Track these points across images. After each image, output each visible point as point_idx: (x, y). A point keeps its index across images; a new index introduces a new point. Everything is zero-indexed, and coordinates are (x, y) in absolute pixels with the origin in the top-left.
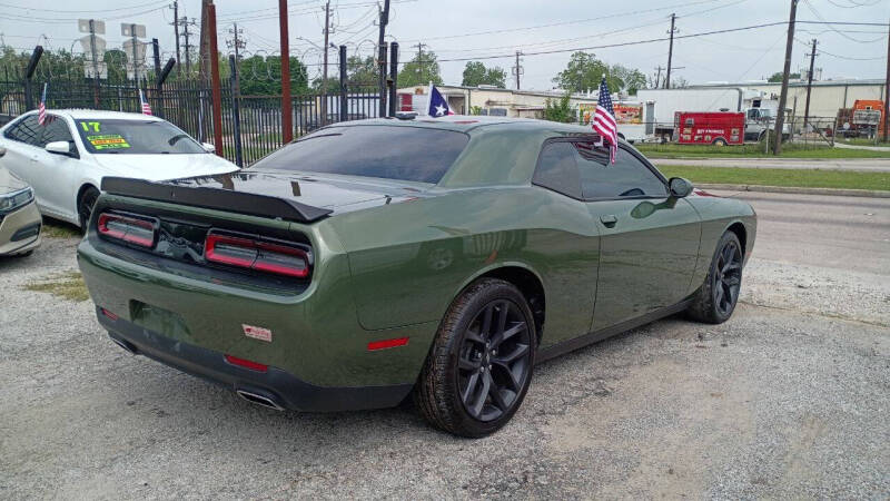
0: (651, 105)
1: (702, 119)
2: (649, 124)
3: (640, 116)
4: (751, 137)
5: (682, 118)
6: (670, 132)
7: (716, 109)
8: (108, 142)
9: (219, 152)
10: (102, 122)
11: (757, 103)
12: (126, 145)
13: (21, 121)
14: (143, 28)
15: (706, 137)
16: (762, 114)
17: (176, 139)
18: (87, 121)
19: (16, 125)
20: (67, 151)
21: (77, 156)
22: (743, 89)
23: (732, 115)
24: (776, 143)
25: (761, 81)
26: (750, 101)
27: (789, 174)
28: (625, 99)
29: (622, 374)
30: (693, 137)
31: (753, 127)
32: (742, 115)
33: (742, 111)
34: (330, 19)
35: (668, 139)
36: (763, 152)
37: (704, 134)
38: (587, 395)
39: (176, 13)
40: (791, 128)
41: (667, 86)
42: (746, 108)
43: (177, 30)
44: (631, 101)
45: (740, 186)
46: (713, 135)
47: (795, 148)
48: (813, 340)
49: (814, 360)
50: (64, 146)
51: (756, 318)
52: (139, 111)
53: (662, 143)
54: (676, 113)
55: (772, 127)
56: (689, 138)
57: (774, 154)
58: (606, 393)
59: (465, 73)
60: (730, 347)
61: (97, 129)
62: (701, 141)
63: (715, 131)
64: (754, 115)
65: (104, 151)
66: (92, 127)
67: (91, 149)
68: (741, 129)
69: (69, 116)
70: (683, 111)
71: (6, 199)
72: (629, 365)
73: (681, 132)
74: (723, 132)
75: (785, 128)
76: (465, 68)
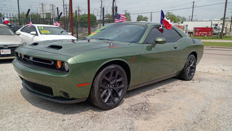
0: (187, 26)
1: (201, 29)
2: (186, 31)
3: (184, 29)
4: (214, 34)
5: (196, 29)
6: (192, 33)
7: (205, 27)
8: (45, 32)
9: (72, 35)
10: (44, 27)
11: (217, 25)
12: (50, 33)
13: (24, 27)
14: (55, 5)
15: (202, 34)
16: (218, 28)
17: (62, 32)
18: (40, 27)
19: (23, 28)
20: (35, 34)
21: (38, 35)
22: (212, 21)
23: (209, 28)
24: (222, 36)
25: (218, 20)
26: (214, 24)
27: (224, 43)
28: (179, 24)
29: (171, 87)
30: (198, 34)
31: (215, 31)
32: (212, 28)
33: (212, 27)
34: (102, 4)
35: (192, 35)
36: (218, 38)
37: (202, 33)
38: (161, 92)
39: (64, 3)
40: (226, 32)
41: (192, 20)
42: (213, 27)
43: (64, 7)
44: (181, 25)
45: (210, 46)
46: (204, 34)
47: (227, 37)
48: (224, 81)
49: (223, 86)
50: (34, 33)
51: (209, 76)
52: (53, 25)
53: (190, 36)
54: (194, 28)
55: (220, 31)
56: (197, 34)
57: (221, 39)
58: (166, 92)
59: (138, 18)
60: (201, 82)
61: (43, 29)
62: (201, 35)
63: (204, 33)
64: (215, 28)
65: (44, 34)
66: (41, 28)
67: (41, 34)
68: (212, 32)
69: (36, 26)
70: (196, 27)
71: (20, 44)
72: (173, 85)
73: (195, 33)
74: (206, 33)
75: (224, 32)
76: (137, 17)
